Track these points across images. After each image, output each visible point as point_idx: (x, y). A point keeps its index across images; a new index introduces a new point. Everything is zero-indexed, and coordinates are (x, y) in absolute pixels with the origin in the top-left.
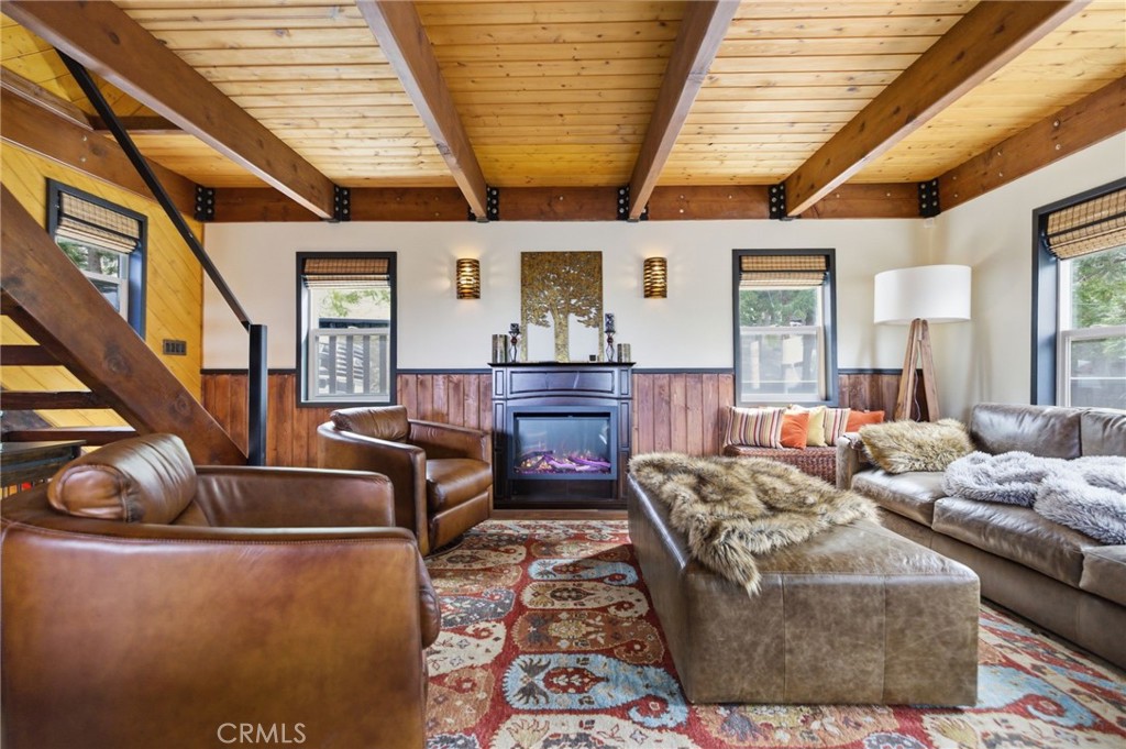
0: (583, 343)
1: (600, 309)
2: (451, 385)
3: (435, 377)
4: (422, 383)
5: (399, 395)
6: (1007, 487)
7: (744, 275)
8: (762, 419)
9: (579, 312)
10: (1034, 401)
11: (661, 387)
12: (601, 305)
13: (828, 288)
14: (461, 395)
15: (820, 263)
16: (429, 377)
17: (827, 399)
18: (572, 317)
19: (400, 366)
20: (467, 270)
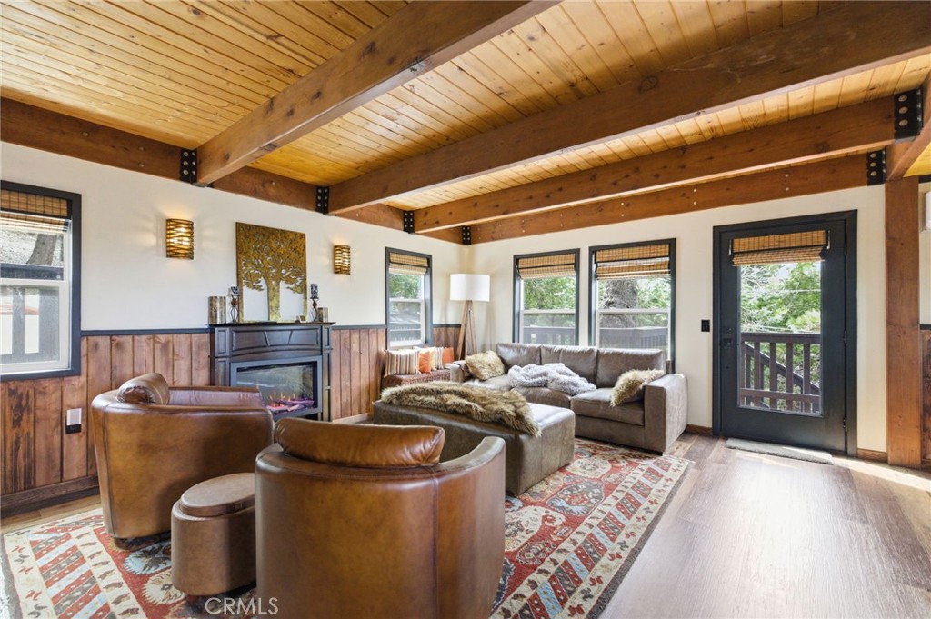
0: (290, 306)
1: (304, 280)
2: (158, 346)
3: (136, 337)
4: (119, 346)
5: (84, 360)
6: (537, 380)
7: (391, 265)
8: (409, 358)
9: (288, 280)
10: (514, 341)
11: (345, 339)
12: (305, 276)
13: (428, 277)
14: (171, 356)
15: (425, 262)
16: (129, 339)
17: (426, 342)
18: (282, 284)
19: (85, 326)
20: (183, 230)
